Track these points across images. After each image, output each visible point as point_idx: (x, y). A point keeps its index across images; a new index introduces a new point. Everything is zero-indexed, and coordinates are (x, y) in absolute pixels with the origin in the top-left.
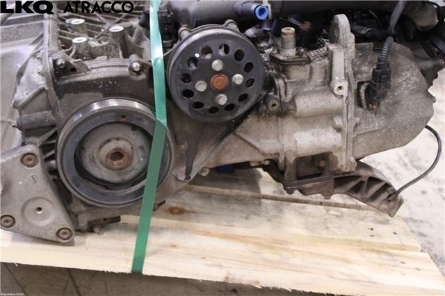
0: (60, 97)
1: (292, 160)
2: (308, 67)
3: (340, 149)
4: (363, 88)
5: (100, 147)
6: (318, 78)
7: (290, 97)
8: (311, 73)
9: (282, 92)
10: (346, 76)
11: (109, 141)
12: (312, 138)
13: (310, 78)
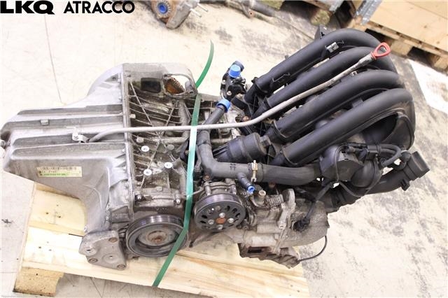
0: (135, 212)
1: (248, 247)
2: (268, 212)
3: (274, 247)
4: (293, 223)
5: (150, 234)
6: (272, 217)
7: (255, 223)
8: (269, 214)
9: (252, 221)
10: (287, 219)
11: (155, 232)
12: (261, 240)
13: (267, 217)
